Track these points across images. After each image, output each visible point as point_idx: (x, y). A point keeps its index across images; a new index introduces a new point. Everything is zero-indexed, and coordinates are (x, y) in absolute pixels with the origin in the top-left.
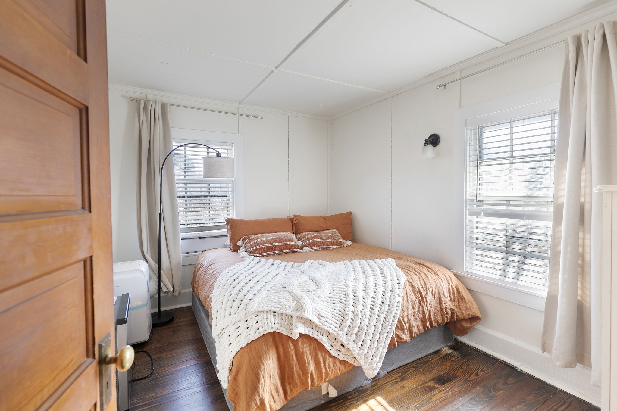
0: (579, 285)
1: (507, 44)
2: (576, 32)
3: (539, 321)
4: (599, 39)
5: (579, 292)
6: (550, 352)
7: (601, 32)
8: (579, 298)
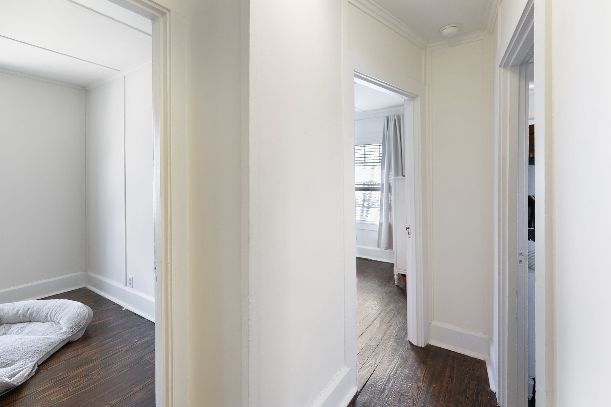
0: (389, 214)
1: (363, 111)
2: (387, 115)
3: (376, 235)
4: (393, 121)
5: (389, 219)
6: (380, 248)
7: (394, 119)
8: (389, 222)
